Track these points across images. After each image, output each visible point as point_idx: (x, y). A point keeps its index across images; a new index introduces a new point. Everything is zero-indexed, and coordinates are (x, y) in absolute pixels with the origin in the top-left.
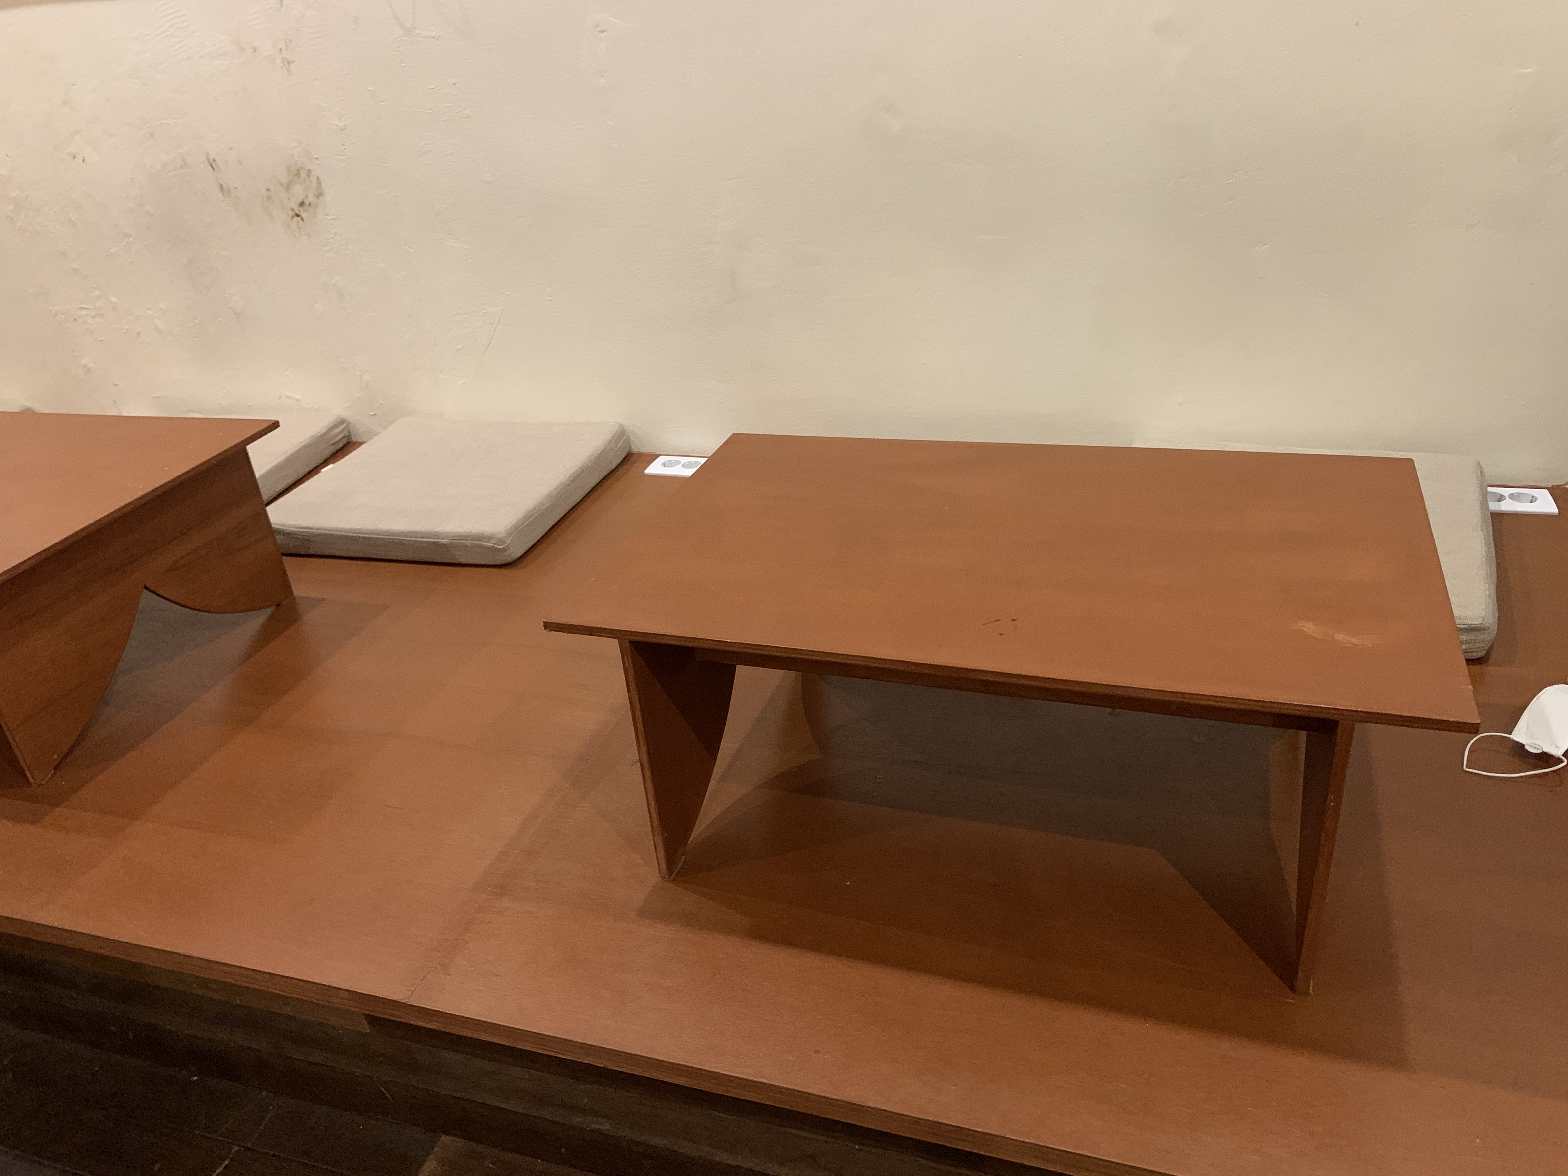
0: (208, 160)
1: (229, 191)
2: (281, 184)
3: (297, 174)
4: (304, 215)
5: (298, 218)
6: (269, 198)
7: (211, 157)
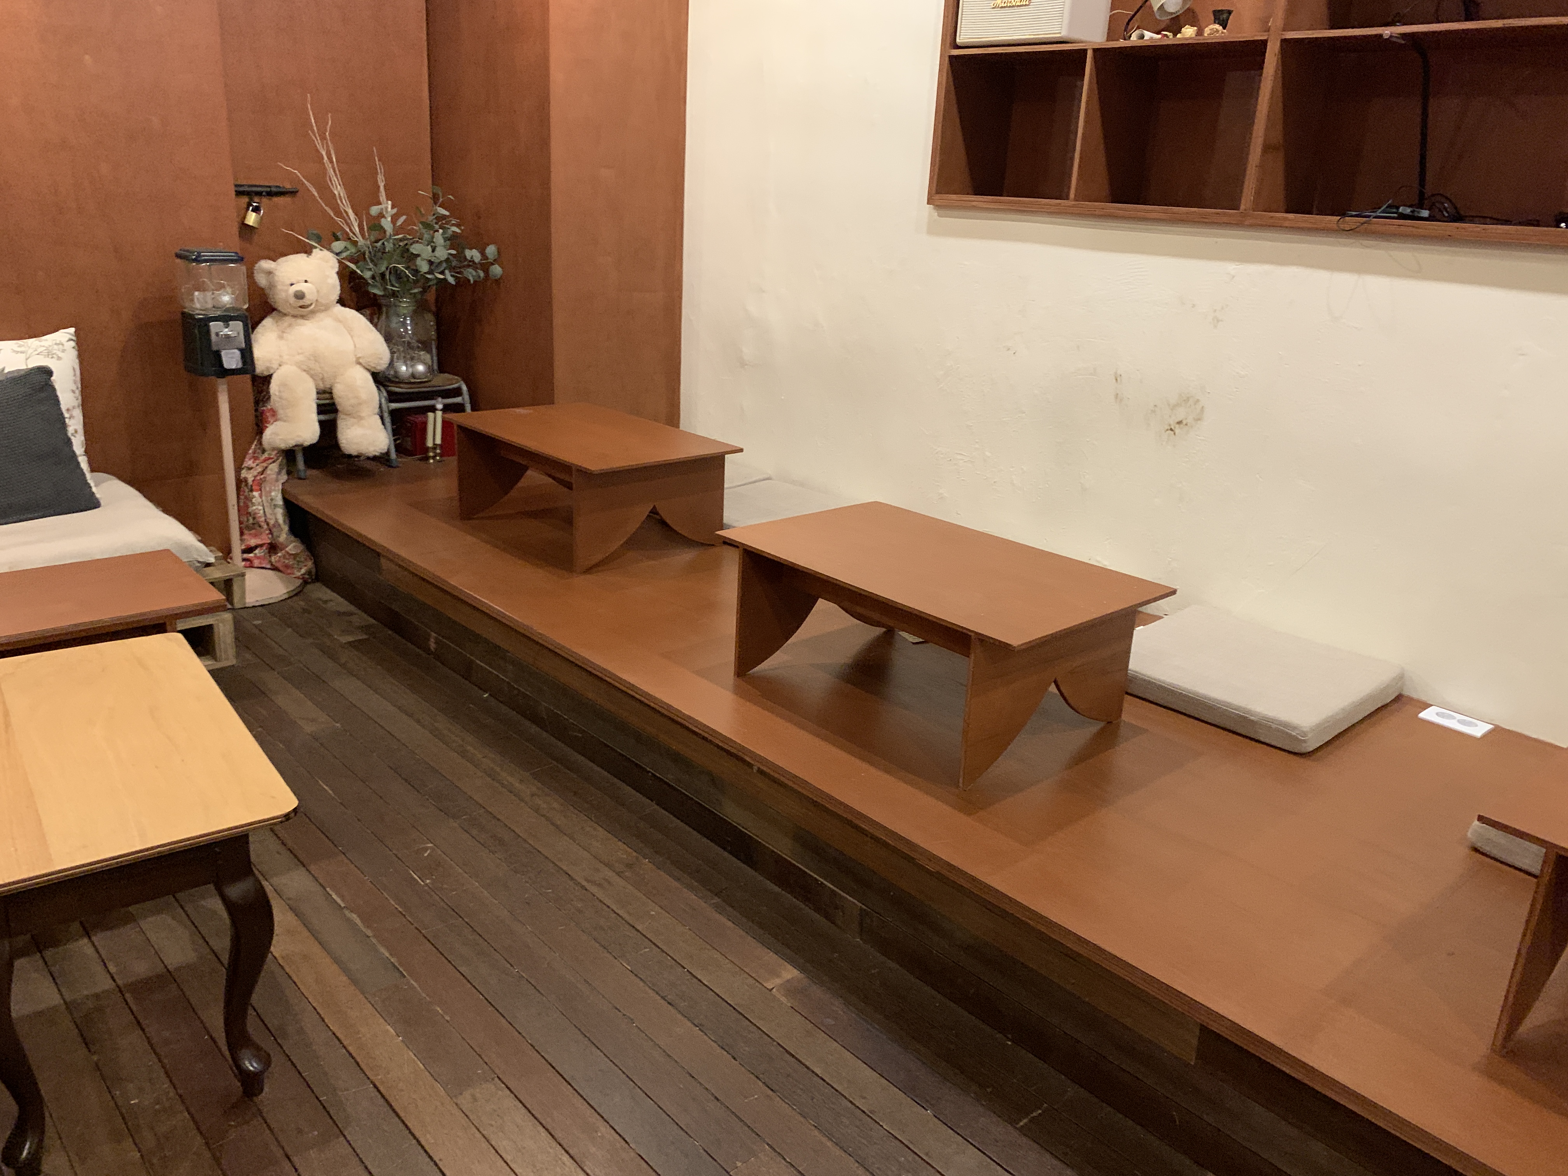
0: (1116, 373)
1: (1121, 400)
2: (1169, 405)
3: (1186, 400)
4: (1177, 431)
5: (1172, 432)
6: (1153, 412)
7: (1119, 373)
